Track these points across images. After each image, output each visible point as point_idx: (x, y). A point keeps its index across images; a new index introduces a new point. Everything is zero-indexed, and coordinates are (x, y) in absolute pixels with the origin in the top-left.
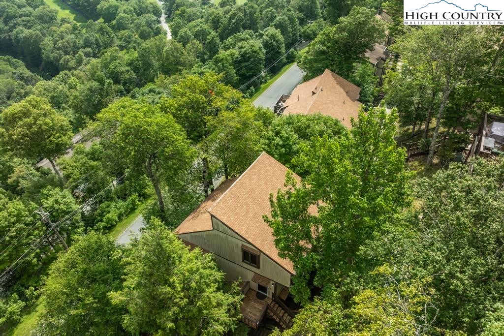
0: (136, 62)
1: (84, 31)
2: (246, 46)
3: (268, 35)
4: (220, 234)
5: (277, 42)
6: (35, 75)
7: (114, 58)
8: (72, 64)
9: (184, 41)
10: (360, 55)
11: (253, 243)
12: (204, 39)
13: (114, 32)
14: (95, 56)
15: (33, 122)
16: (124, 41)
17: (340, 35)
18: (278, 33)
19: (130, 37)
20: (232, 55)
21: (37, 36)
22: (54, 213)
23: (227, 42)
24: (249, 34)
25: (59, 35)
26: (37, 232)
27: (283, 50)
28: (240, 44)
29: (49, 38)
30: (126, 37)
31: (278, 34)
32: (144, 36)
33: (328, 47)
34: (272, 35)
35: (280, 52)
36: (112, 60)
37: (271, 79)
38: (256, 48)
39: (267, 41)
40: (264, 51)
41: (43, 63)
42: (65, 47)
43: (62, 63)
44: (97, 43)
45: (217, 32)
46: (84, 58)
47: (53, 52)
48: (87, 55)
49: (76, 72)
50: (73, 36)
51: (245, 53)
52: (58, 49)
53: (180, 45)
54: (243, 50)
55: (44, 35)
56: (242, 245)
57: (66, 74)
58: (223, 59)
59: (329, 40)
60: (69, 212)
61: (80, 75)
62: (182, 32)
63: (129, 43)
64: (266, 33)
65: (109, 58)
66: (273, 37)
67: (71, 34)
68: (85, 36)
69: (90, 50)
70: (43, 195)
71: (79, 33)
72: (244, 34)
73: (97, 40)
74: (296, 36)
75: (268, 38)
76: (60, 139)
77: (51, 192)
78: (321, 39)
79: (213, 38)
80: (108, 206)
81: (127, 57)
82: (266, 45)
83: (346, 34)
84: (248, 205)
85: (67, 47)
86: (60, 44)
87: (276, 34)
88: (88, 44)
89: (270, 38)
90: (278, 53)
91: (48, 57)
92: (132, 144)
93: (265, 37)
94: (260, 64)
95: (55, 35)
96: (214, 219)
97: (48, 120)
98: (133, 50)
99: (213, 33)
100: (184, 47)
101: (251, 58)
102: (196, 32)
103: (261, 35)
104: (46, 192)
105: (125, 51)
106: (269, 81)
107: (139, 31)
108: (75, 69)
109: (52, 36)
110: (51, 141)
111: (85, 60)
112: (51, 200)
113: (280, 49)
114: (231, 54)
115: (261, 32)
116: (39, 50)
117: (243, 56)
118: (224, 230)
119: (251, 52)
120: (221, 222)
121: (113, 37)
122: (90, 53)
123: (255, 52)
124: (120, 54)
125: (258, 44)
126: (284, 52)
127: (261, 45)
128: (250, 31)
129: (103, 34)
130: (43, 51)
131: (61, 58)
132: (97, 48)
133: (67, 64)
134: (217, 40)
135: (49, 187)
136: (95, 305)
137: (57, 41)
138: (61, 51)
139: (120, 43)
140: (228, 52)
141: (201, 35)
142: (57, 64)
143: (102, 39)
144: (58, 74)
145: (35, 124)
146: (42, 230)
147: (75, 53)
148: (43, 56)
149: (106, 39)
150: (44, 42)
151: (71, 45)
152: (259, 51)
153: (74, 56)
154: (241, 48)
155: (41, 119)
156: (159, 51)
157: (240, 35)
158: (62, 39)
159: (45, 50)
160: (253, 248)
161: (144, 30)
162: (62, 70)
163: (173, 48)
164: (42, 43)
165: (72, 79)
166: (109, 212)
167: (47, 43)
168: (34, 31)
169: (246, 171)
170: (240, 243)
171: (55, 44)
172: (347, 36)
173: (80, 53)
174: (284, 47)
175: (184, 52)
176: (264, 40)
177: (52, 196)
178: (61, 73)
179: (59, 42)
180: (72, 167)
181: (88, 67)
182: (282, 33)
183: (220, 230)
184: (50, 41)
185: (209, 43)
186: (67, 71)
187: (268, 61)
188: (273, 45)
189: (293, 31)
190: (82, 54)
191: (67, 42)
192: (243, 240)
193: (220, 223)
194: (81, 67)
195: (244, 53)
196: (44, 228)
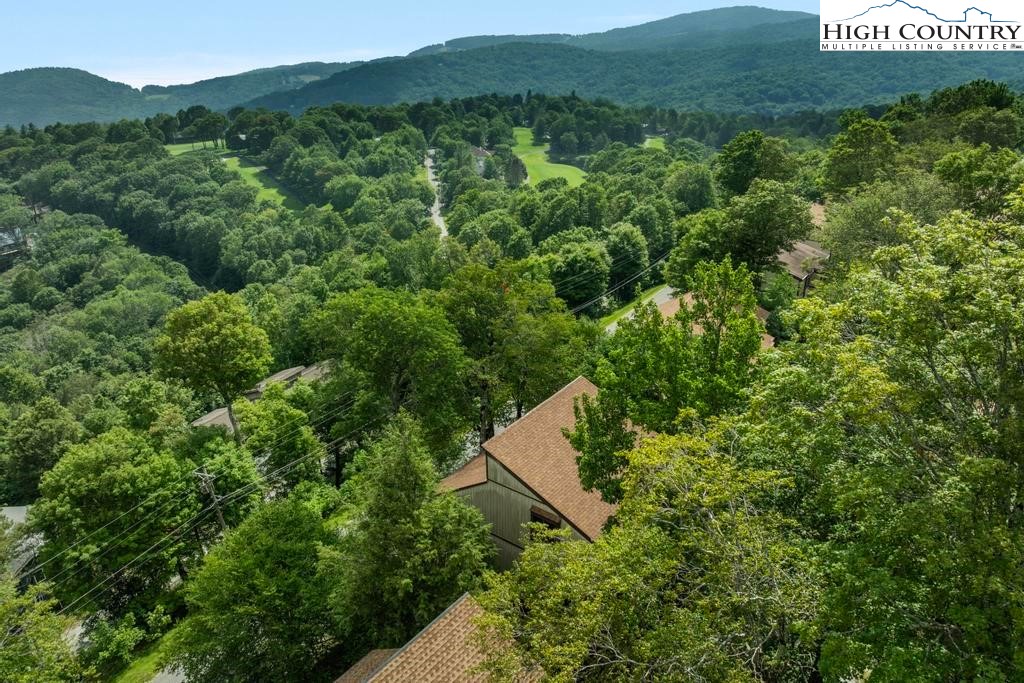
0: (383, 273)
1: (298, 221)
2: (578, 251)
3: (617, 235)
4: (499, 489)
5: (634, 246)
6: (203, 290)
7: (343, 266)
8: (268, 274)
9: (470, 240)
10: (770, 258)
11: (550, 501)
12: (505, 242)
13: (349, 226)
14: (309, 263)
15: (216, 330)
16: (365, 240)
17: (732, 222)
18: (637, 233)
19: (375, 234)
20: (551, 263)
21: (219, 226)
22: (220, 482)
23: (545, 244)
24: (585, 234)
25: (254, 225)
26: (186, 510)
27: (645, 260)
28: (566, 246)
29: (238, 230)
30: (368, 233)
31: (635, 234)
32: (399, 235)
33: (712, 244)
34: (625, 234)
35: (639, 265)
36: (340, 269)
37: (619, 308)
38: (595, 253)
39: (615, 245)
40: (609, 259)
41: (218, 272)
42: (262, 246)
43: (251, 272)
44: (317, 243)
45: (529, 229)
46: (291, 264)
47: (239, 254)
48: (297, 260)
49: (274, 287)
50: (277, 228)
51: (575, 261)
52: (250, 249)
53: (460, 247)
54: (571, 256)
55: (230, 226)
56: (533, 507)
57: (257, 289)
58: (532, 266)
59: (715, 232)
60: (244, 484)
61: (280, 292)
62: (467, 227)
63: (373, 243)
64: (615, 231)
65: (335, 266)
66: (626, 237)
67: (275, 226)
68: (299, 229)
69: (303, 253)
70: (208, 450)
71: (288, 225)
72: (577, 232)
73: (317, 237)
74: (671, 240)
75: (617, 239)
76: (249, 363)
77: (221, 448)
78: (701, 229)
79: (520, 238)
80: (308, 491)
81: (366, 265)
82: (614, 251)
83: (742, 222)
84: (546, 447)
85: (264, 246)
86: (253, 241)
87: (632, 233)
88: (300, 242)
89: (621, 239)
90: (635, 265)
91: (230, 262)
92: (377, 343)
93: (612, 238)
94: (601, 280)
95: (248, 226)
96: (490, 460)
97: (238, 330)
98: (378, 254)
99: (522, 231)
100: (469, 250)
101: (585, 269)
102: (492, 228)
103: (605, 235)
104: (212, 446)
105: (365, 255)
106: (616, 312)
107: (392, 227)
108: (274, 282)
109: (243, 228)
110: (235, 364)
111: (292, 267)
112: (218, 459)
113: (639, 258)
114: (550, 261)
115: (606, 229)
116: (218, 248)
117: (571, 264)
118: (505, 480)
119: (585, 260)
120: (501, 464)
121: (346, 234)
122: (302, 257)
123: (593, 260)
124: (355, 261)
125: (598, 247)
126: (647, 265)
127: (604, 250)
128: (586, 229)
129: (328, 229)
130: (223, 250)
131: (251, 264)
132: (314, 251)
133: (260, 274)
134: (528, 242)
135: (219, 439)
136: (278, 602)
137: (251, 235)
138: (253, 252)
139: (356, 243)
140: (545, 258)
141: (499, 234)
142: (242, 274)
143: (326, 236)
144: (243, 287)
145: (218, 334)
146: (195, 509)
147: (276, 256)
148: (222, 258)
149: (333, 237)
150: (228, 237)
151: (273, 244)
152: (599, 259)
153: (274, 261)
154: (569, 251)
155: (228, 326)
156: (425, 255)
157: (570, 234)
158: (259, 233)
159: (226, 248)
160: (549, 510)
161: (401, 225)
162: (251, 282)
163: (449, 250)
164: (224, 238)
165: (266, 297)
166: (309, 499)
167: (233, 237)
168: (214, 218)
169: (549, 399)
170: (529, 503)
171: (245, 241)
172: (745, 225)
173: (287, 256)
174: (647, 257)
175: (468, 259)
176: (610, 241)
177: (220, 453)
178: (248, 286)
179: (253, 237)
180: (258, 417)
181: (297, 279)
182: (645, 233)
183: (498, 481)
184: (237, 235)
185: (513, 246)
186: (259, 285)
187: (616, 277)
188: (627, 251)
189: (664, 231)
190: (289, 257)
191: (266, 238)
192: (535, 497)
193: (499, 466)
194: (284, 279)
195: (572, 260)
196: (200, 505)
